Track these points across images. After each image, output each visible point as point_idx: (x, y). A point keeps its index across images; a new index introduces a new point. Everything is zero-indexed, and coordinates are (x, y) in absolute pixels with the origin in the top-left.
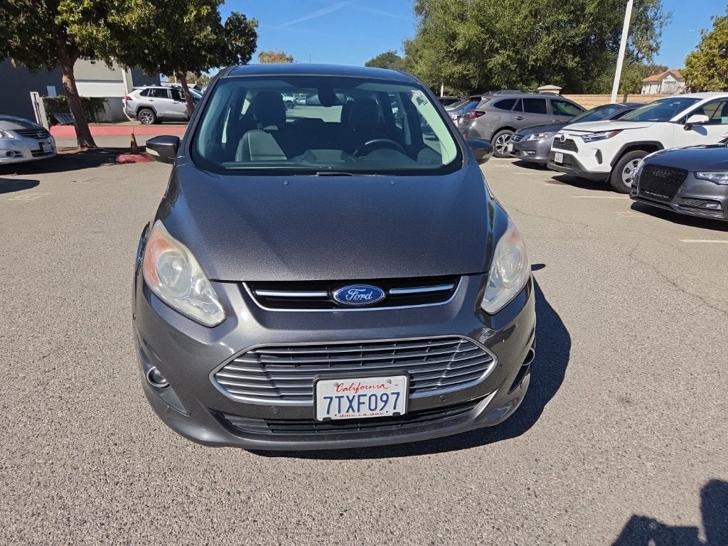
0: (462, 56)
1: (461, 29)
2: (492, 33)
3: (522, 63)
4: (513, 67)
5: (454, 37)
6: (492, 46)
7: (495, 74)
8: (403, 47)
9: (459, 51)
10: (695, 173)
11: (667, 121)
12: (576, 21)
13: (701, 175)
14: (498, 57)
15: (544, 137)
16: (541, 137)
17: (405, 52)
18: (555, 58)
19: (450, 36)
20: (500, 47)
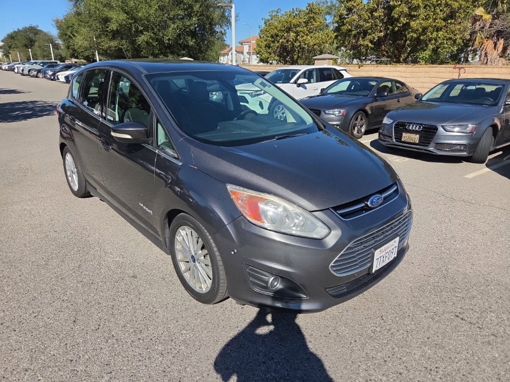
0: (115, 35)
1: (113, 15)
2: (136, 20)
3: (160, 41)
4: (155, 44)
5: (106, 20)
6: (137, 29)
7: (143, 48)
8: (54, 24)
9: (113, 30)
10: (324, 111)
11: (288, 82)
12: (190, 16)
13: (327, 112)
14: (143, 36)
15: (216, 94)
16: (214, 95)
17: (56, 28)
18: (180, 39)
19: (103, 19)
20: (143, 29)
